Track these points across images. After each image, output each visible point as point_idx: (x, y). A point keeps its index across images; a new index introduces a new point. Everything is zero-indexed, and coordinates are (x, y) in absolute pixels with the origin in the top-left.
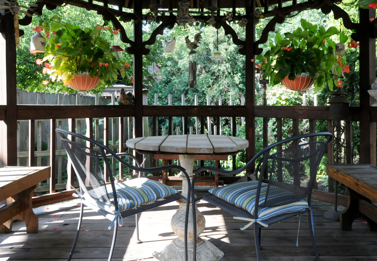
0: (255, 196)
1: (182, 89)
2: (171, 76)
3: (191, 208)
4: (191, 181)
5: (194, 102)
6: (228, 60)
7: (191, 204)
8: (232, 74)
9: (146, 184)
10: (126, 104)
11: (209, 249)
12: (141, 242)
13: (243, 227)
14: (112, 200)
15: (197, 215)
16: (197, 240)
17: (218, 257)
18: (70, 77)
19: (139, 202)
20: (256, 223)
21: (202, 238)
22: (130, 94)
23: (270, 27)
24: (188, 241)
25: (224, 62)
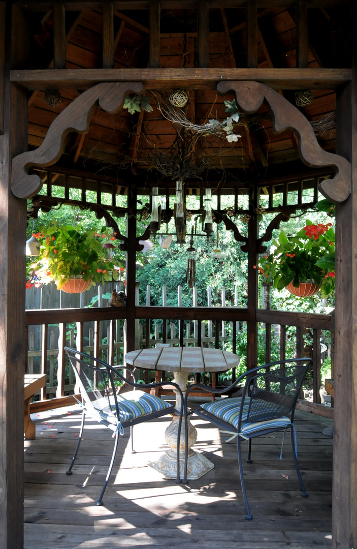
0: (239, 413)
1: (179, 277)
2: (166, 258)
3: (183, 421)
4: (184, 396)
5: (192, 293)
6: (234, 243)
7: (183, 418)
8: (238, 261)
9: (142, 397)
10: (118, 306)
11: (200, 460)
12: (135, 453)
13: (228, 439)
14: (115, 411)
15: (189, 428)
16: (189, 451)
17: (208, 468)
18: (63, 281)
19: (137, 414)
20: (239, 437)
21: (195, 450)
22: (122, 295)
23: (275, 224)
24: (180, 452)
25: (230, 246)
